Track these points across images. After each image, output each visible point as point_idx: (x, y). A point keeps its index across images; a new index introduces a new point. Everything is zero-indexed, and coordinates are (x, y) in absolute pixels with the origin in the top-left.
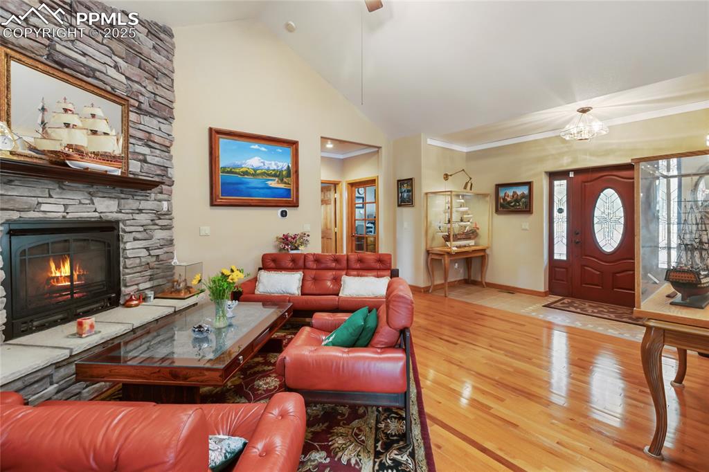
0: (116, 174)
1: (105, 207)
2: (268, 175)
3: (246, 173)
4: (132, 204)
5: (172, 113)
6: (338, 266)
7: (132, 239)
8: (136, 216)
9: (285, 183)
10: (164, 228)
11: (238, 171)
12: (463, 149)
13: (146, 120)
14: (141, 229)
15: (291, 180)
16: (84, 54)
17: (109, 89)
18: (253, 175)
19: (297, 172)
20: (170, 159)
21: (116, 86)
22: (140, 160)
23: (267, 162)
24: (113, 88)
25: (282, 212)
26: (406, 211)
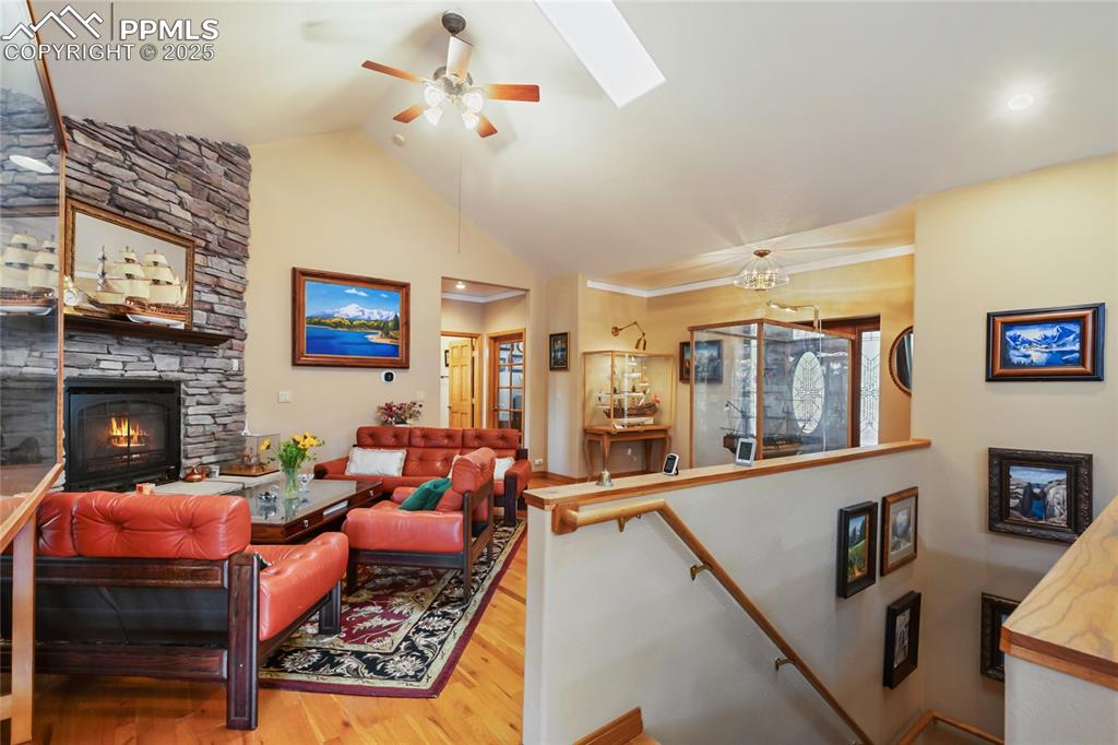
0: (178, 327)
1: (166, 365)
2: (369, 327)
3: (339, 324)
4: (196, 362)
5: (246, 251)
6: (451, 444)
7: (195, 404)
8: (201, 377)
9: (392, 337)
10: (233, 391)
11: (328, 321)
12: (645, 294)
13: (214, 262)
14: (206, 391)
15: (400, 333)
16: (147, 194)
17: (172, 229)
18: (348, 327)
19: (407, 324)
20: (243, 307)
21: (180, 225)
22: (206, 310)
23: (366, 311)
24: (177, 229)
25: (387, 375)
26: (560, 376)
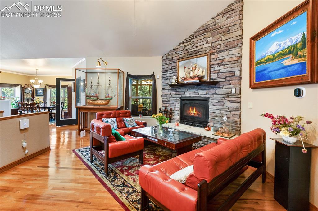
2: (284, 55)
7: (212, 105)
13: (220, 55)
14: (217, 101)
15: (307, 50)
16: (197, 47)
17: (204, 52)
18: (273, 60)
21: (207, 49)
22: (217, 73)
